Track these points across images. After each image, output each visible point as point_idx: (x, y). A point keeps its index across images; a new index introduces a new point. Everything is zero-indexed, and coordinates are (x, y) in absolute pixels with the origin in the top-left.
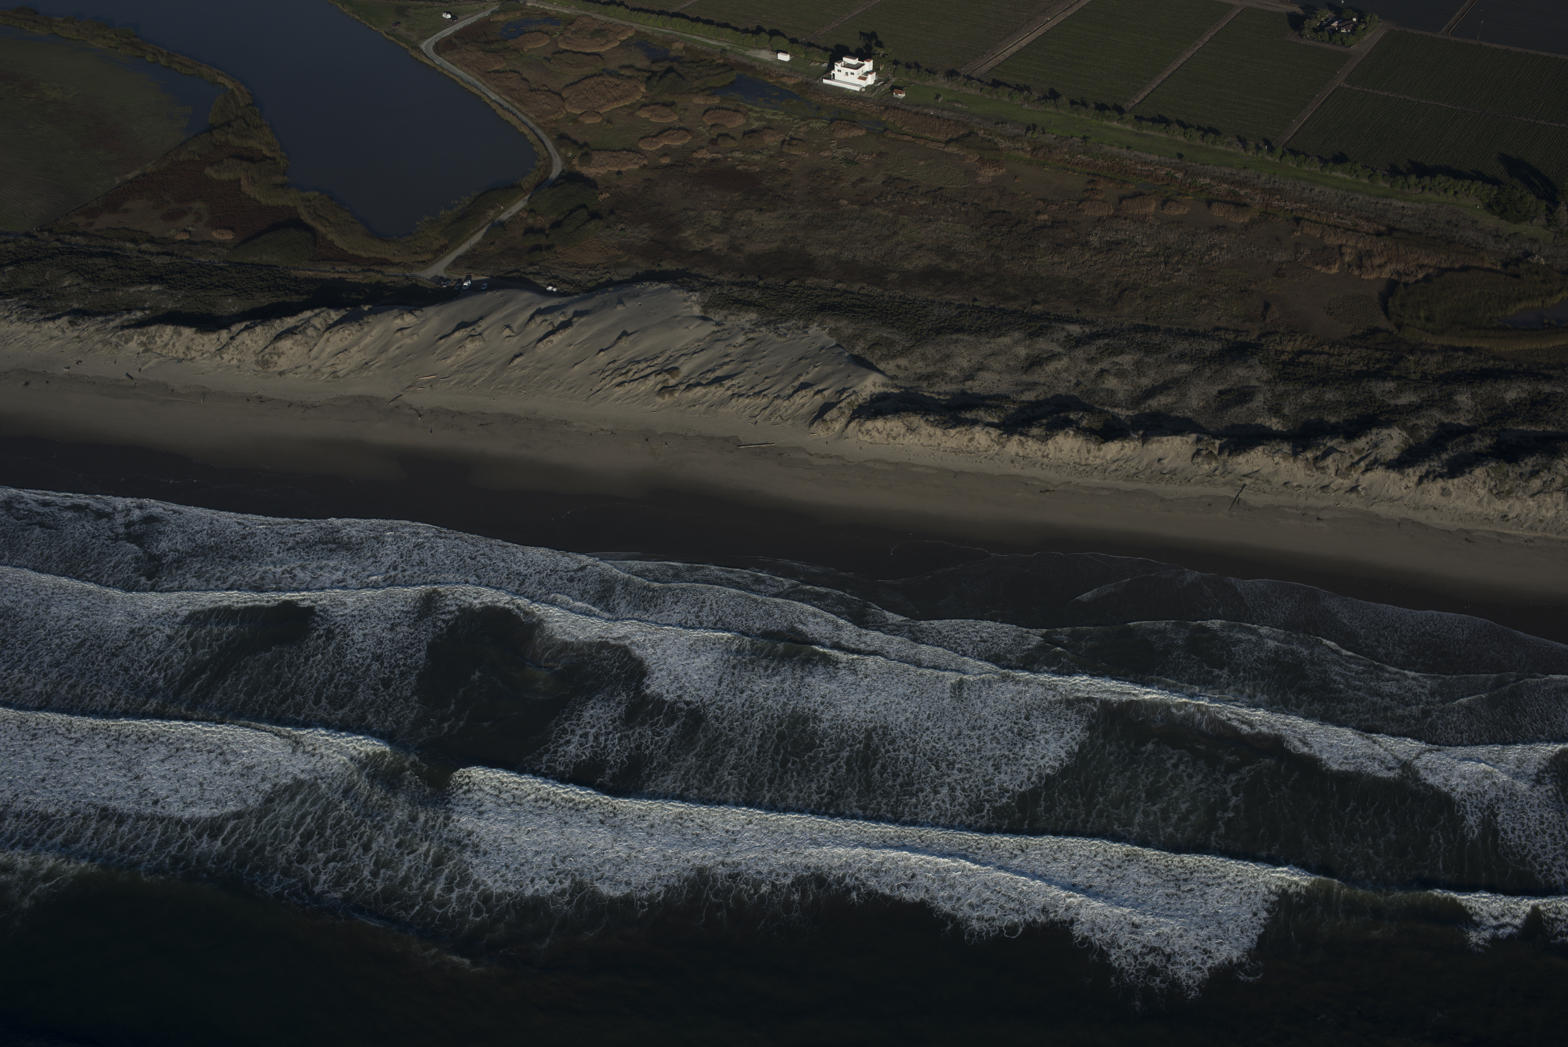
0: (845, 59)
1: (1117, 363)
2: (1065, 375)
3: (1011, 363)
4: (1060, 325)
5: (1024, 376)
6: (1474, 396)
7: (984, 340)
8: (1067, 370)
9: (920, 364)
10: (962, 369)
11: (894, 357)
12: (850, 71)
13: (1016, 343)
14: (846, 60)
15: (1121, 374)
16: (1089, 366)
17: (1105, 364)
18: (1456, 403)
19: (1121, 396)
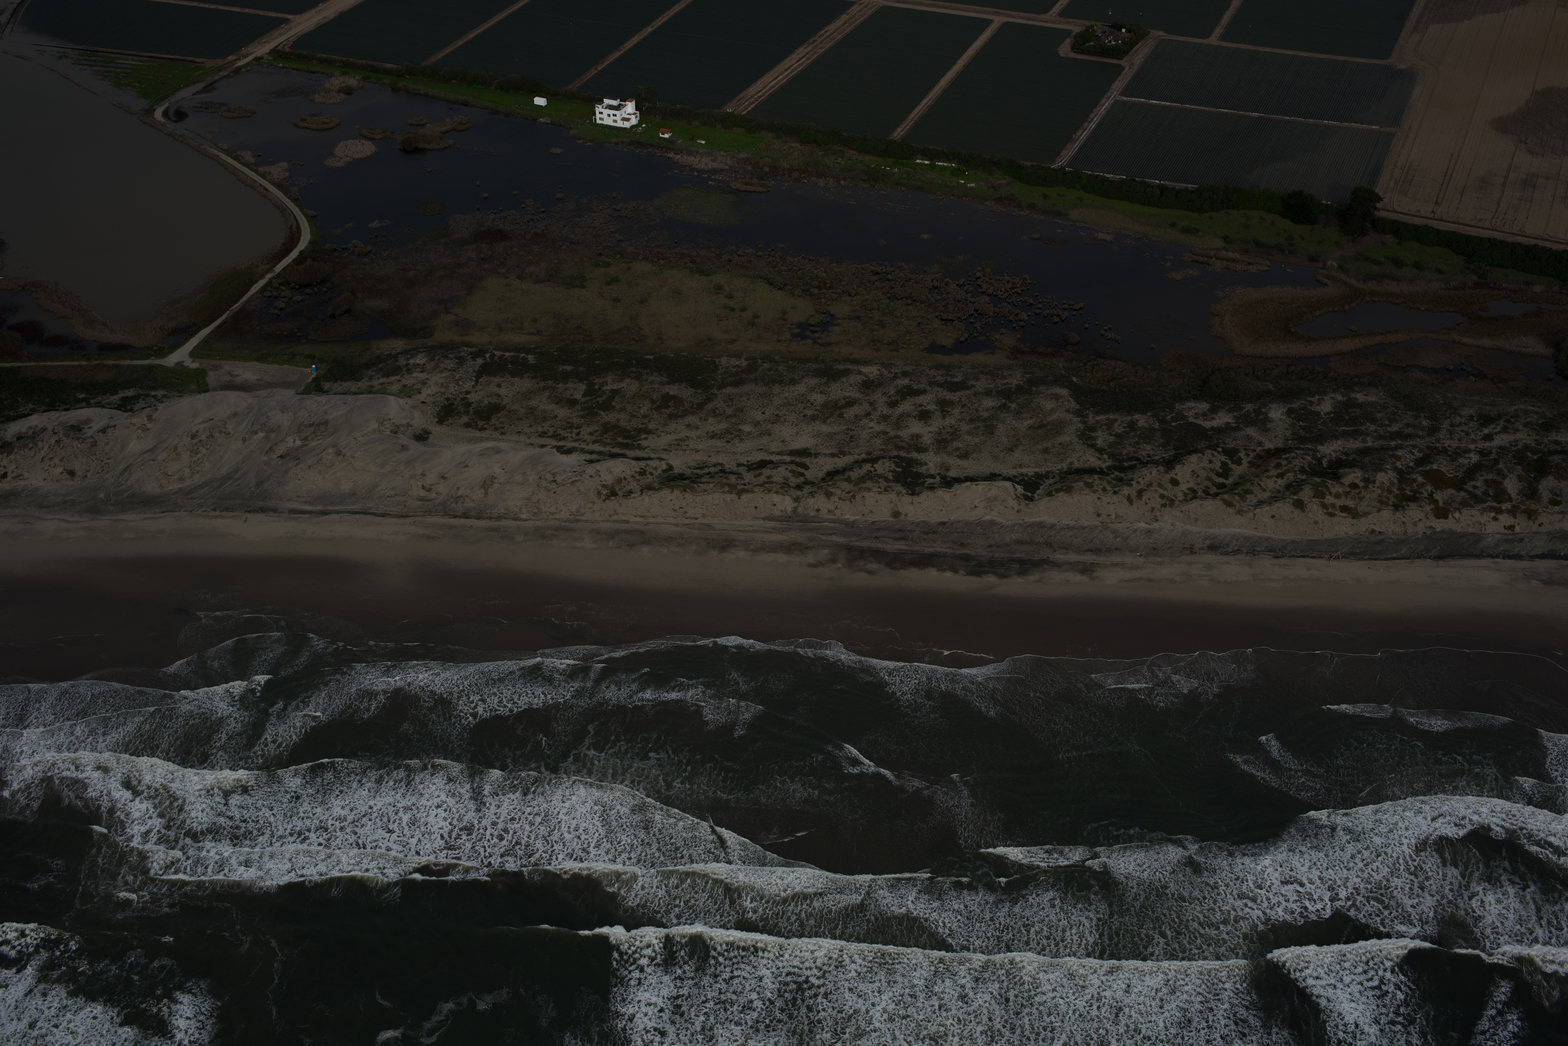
0: (605, 100)
1: (921, 405)
2: (865, 421)
3: (808, 413)
4: (855, 368)
5: (823, 426)
6: (1290, 412)
7: (777, 389)
8: (868, 415)
9: (712, 420)
10: (756, 424)
11: (683, 416)
12: (612, 112)
13: (812, 390)
14: (607, 101)
15: (924, 416)
16: (890, 411)
17: (906, 407)
18: (1271, 421)
19: (927, 439)
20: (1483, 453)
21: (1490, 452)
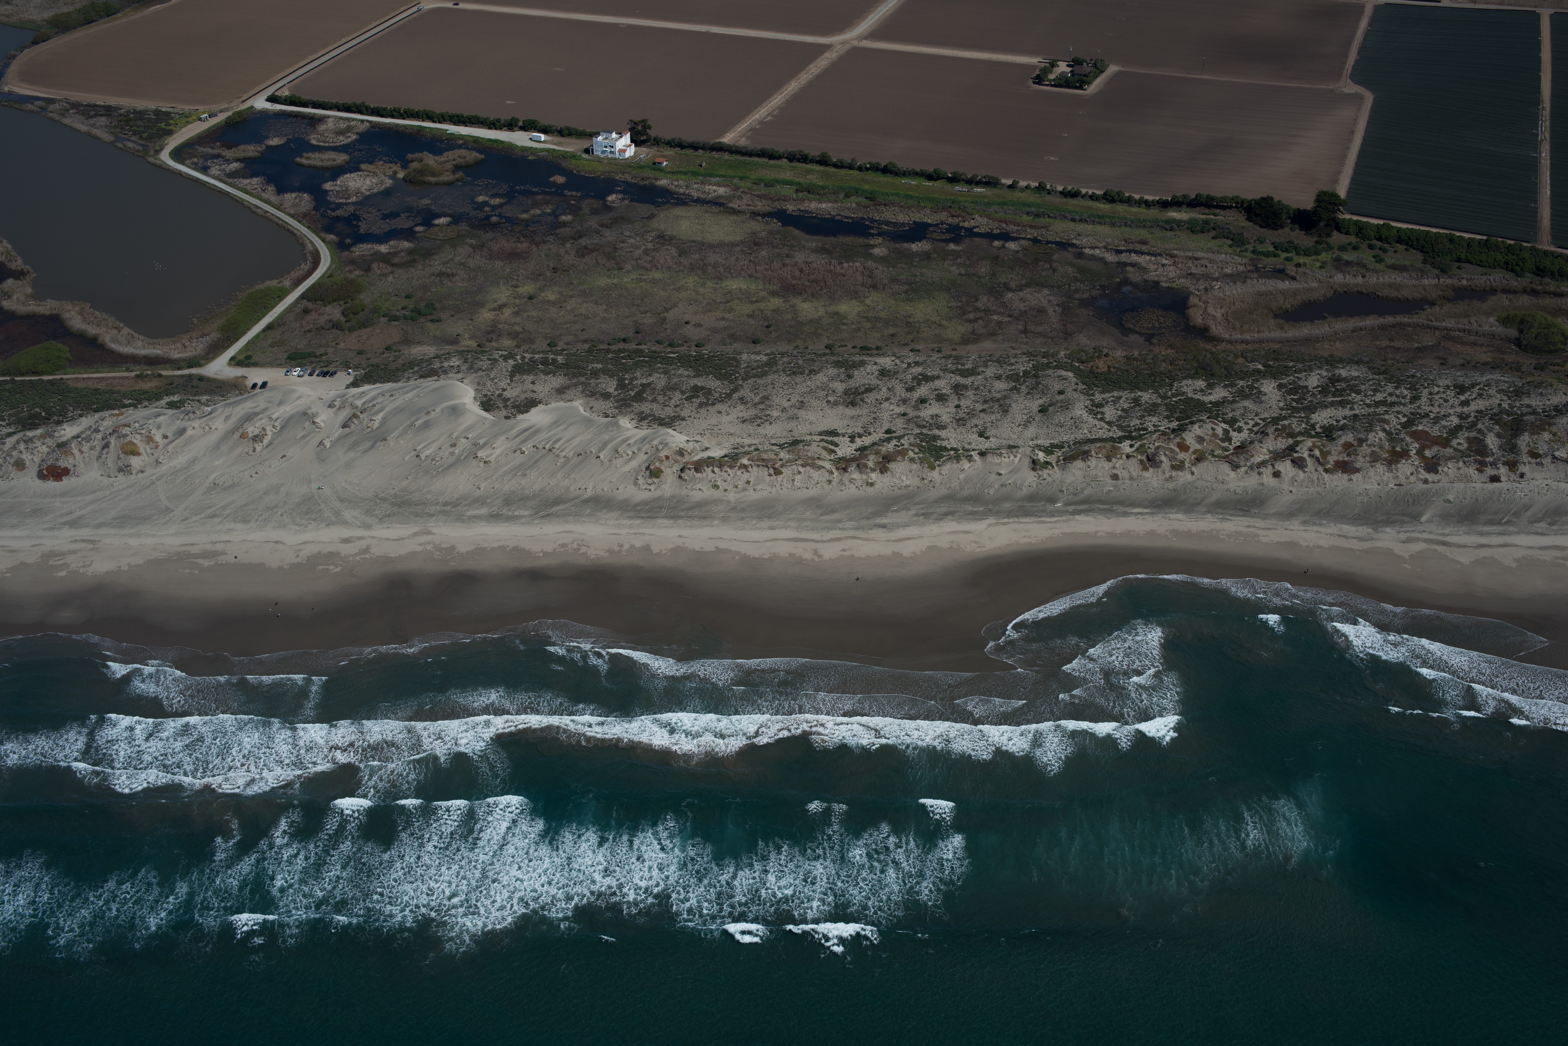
0: (602, 133)
1: (937, 390)
2: (886, 405)
3: (831, 399)
5: (847, 410)
6: (1280, 387)
7: (799, 379)
8: (887, 399)
9: (741, 407)
10: (784, 410)
11: (713, 404)
13: (832, 379)
14: (604, 134)
15: (941, 398)
16: (908, 395)
17: (923, 391)
18: (1265, 394)
19: (945, 418)
20: (1461, 417)
21: (1468, 416)
